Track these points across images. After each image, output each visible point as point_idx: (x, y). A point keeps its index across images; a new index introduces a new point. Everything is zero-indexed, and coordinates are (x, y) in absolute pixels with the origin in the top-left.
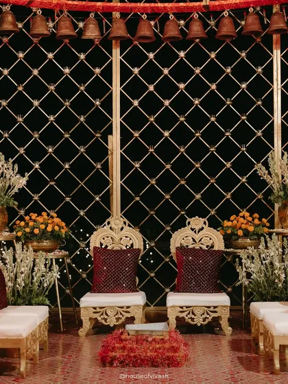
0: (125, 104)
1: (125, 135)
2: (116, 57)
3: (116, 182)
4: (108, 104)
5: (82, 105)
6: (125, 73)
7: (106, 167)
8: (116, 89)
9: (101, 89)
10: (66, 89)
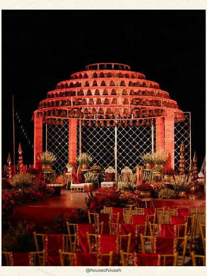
0: (118, 140)
1: (118, 147)
2: (116, 129)
3: (116, 158)
4: (114, 140)
5: (108, 140)
6: (118, 133)
7: (114, 154)
8: (116, 136)
9: (112, 137)
10: (105, 137)
